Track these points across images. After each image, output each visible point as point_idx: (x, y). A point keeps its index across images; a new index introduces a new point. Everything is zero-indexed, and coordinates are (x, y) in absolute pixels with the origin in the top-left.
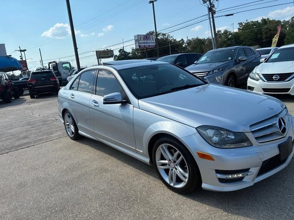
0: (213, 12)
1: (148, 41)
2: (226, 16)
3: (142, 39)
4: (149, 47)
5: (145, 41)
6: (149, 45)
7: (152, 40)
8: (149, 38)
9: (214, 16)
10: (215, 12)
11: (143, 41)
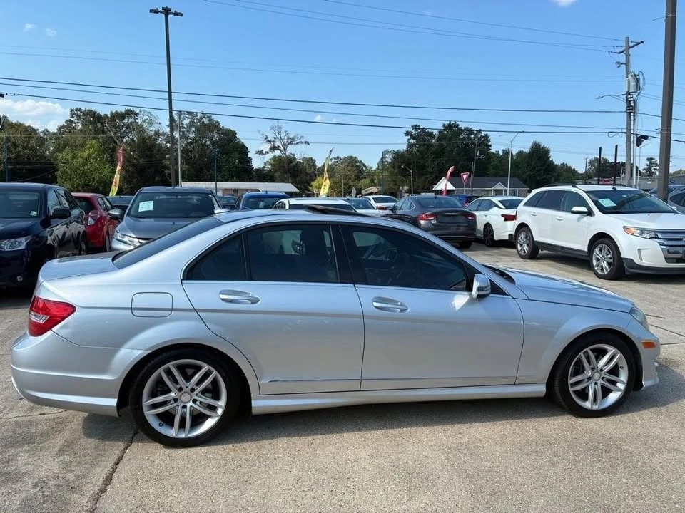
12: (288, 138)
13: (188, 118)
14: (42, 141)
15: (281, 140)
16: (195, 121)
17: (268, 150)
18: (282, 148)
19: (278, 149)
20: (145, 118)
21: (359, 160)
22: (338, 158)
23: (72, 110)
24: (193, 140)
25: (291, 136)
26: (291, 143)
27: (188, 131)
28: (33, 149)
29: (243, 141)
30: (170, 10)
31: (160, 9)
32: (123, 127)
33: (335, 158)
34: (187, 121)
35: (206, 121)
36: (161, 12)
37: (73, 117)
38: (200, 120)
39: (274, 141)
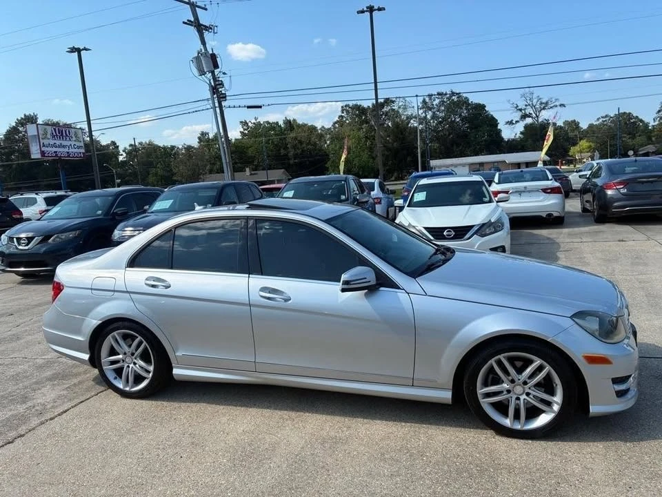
0: (221, 96)
1: (64, 143)
2: (249, 107)
3: (49, 136)
4: (69, 156)
5: (58, 142)
6: (68, 153)
7: (75, 141)
8: (67, 135)
9: (224, 104)
10: (225, 97)
11: (52, 142)
12: (541, 103)
13: (438, 98)
14: (321, 136)
15: (533, 106)
16: (445, 100)
17: (518, 119)
18: (534, 115)
19: (529, 117)
20: (400, 104)
21: (634, 115)
22: (606, 116)
23: (342, 107)
24: (443, 119)
25: (544, 101)
26: (544, 109)
27: (438, 111)
28: (315, 144)
29: (492, 113)
30: (373, 7)
31: (365, 9)
32: (381, 115)
33: (602, 117)
34: (437, 101)
35: (455, 98)
36: (366, 11)
37: (343, 113)
38: (449, 99)
39: (525, 109)
